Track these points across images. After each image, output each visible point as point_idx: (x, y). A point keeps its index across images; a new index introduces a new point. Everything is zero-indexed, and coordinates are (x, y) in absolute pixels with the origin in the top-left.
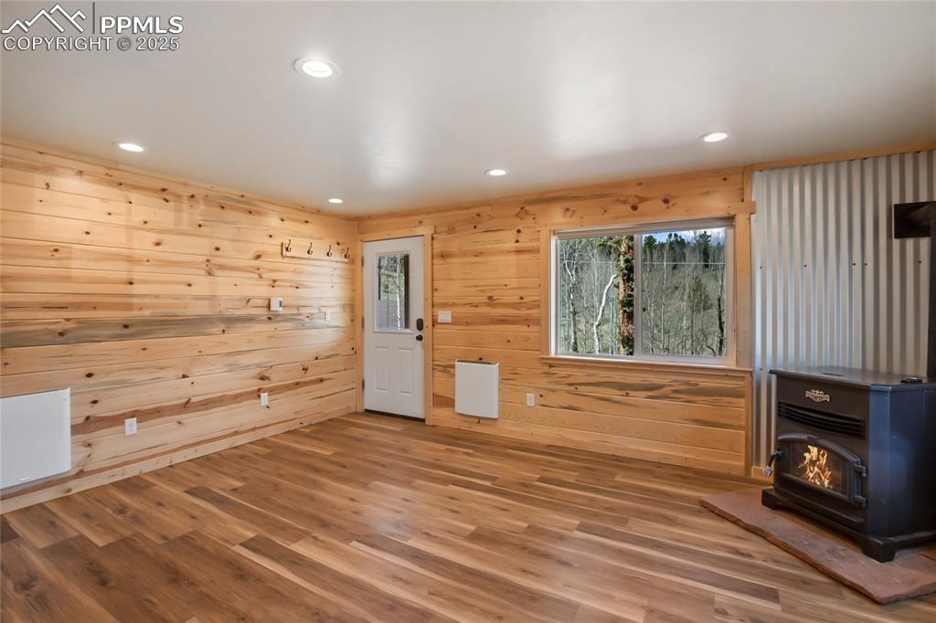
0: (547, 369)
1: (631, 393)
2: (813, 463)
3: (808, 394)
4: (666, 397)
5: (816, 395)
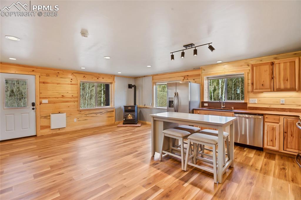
0: (79, 112)
1: (98, 114)
2: (129, 116)
3: (129, 108)
4: (103, 114)
5: (130, 108)
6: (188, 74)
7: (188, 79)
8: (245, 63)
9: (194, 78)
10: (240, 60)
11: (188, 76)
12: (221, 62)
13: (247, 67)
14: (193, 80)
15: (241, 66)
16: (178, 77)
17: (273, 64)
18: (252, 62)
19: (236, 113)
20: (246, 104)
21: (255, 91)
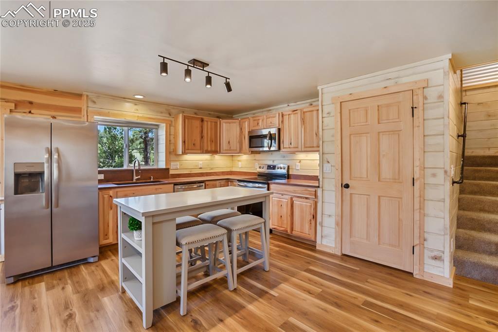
6: (30, 100)
7: (30, 112)
8: (166, 110)
10: (160, 104)
11: (31, 103)
12: (141, 97)
13: (169, 116)
15: (162, 113)
17: (202, 120)
18: (173, 111)
19: (175, 184)
20: (167, 170)
21: (187, 151)
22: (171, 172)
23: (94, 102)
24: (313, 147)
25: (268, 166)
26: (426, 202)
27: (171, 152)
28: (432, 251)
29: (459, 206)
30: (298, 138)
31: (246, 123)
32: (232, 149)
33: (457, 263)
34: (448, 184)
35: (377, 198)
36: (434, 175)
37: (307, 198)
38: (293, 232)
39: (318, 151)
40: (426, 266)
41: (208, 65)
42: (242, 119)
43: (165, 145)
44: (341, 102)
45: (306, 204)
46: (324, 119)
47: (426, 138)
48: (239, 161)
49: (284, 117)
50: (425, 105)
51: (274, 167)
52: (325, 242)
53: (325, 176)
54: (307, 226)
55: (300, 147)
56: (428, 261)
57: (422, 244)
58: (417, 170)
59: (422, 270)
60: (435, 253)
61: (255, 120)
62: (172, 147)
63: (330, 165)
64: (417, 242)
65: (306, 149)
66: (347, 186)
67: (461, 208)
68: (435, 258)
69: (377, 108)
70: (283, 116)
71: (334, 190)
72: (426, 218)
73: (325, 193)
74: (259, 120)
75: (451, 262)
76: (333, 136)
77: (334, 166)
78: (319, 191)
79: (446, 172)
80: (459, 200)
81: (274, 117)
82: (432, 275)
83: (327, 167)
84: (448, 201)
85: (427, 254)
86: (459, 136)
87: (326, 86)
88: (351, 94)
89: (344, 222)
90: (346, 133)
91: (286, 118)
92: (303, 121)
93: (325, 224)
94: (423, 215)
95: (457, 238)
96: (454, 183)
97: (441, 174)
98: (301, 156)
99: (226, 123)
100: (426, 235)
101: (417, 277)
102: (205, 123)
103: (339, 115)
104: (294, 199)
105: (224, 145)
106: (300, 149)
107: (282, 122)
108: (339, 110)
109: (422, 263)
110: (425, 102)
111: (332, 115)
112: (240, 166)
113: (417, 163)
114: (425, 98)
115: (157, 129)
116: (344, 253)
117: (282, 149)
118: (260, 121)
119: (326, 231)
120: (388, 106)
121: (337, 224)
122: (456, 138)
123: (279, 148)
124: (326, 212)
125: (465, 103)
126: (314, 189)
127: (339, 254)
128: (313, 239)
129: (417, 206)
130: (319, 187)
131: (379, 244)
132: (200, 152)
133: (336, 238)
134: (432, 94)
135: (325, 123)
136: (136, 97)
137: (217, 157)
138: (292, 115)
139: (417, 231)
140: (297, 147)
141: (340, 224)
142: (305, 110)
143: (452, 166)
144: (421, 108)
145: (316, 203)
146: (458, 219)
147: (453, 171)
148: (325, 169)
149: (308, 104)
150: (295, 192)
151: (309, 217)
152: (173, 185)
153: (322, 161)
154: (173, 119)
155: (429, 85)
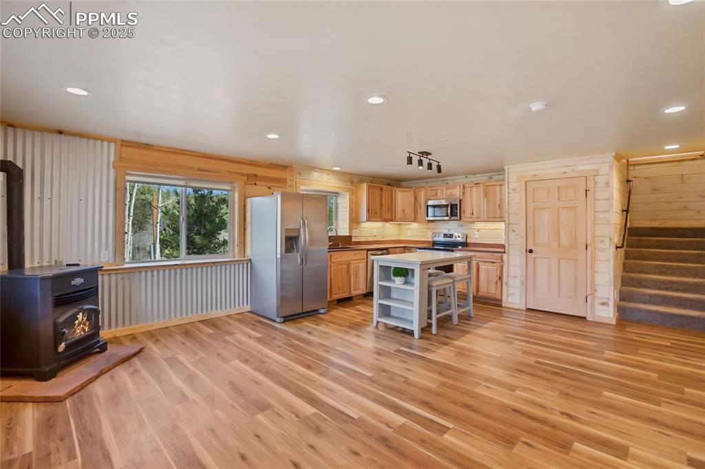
2: (79, 324)
3: (74, 282)
5: (77, 281)
6: (255, 173)
7: (255, 184)
8: (349, 178)
9: (269, 184)
11: (256, 176)
12: (339, 169)
14: (268, 189)
16: (230, 172)
17: (382, 189)
18: (355, 180)
19: (368, 250)
20: (350, 237)
21: (371, 219)
22: (353, 240)
23: (300, 174)
24: (496, 218)
25: (444, 235)
26: (596, 262)
27: (354, 220)
28: (601, 298)
29: (624, 269)
30: (480, 210)
31: (422, 192)
32: (407, 217)
33: (620, 310)
34: (613, 249)
35: (557, 260)
36: (602, 241)
37: (493, 262)
38: (480, 293)
39: (504, 221)
40: (596, 311)
41: (431, 154)
42: (417, 188)
43: (348, 213)
44: (526, 182)
45: (493, 269)
46: (510, 195)
47: (596, 201)
48: (408, 229)
49: (466, 189)
50: (596, 189)
51: (451, 236)
52: (510, 300)
53: (511, 243)
54: (493, 287)
55: (482, 216)
56: (597, 307)
57: (593, 294)
58: (589, 237)
59: (593, 313)
60: (603, 300)
61: (432, 190)
62: (354, 215)
63: (515, 234)
64: (589, 292)
65: (488, 220)
66: (531, 251)
67: (625, 270)
68: (603, 304)
69: (557, 188)
70: (464, 187)
71: (519, 254)
72: (596, 274)
73: (511, 257)
74: (437, 190)
75: (614, 309)
76: (518, 209)
77: (519, 235)
78: (505, 256)
79: (610, 239)
80: (624, 264)
81: (455, 188)
82: (601, 317)
83: (512, 235)
84: (612, 260)
85: (597, 301)
86: (623, 211)
87: (511, 166)
88: (535, 175)
89: (529, 281)
90: (530, 208)
91: (468, 190)
92: (486, 194)
93: (510, 284)
94: (594, 272)
95: (621, 293)
96: (617, 247)
97: (607, 241)
98: (479, 225)
99: (400, 191)
100: (596, 287)
101: (589, 319)
102: (384, 191)
103: (524, 192)
104: (480, 263)
105: (399, 214)
106: (482, 219)
107: (464, 193)
108: (524, 188)
109: (593, 308)
110: (596, 186)
111: (517, 191)
112: (409, 235)
113: (589, 233)
114: (596, 183)
115: (336, 197)
116: (528, 307)
117: (463, 219)
118: (439, 192)
119: (511, 290)
120: (567, 187)
121: (522, 283)
122: (621, 212)
123: (460, 218)
124: (512, 273)
125: (630, 181)
126: (500, 255)
127: (524, 308)
128: (499, 298)
129: (589, 265)
130: (504, 252)
131: (559, 297)
132: (379, 220)
133: (521, 296)
134: (601, 180)
135: (511, 198)
136: (335, 169)
137: (388, 225)
138: (474, 188)
139: (589, 284)
140: (479, 218)
141: (525, 283)
142: (488, 184)
143: (616, 235)
144: (592, 191)
145: (502, 267)
146: (622, 279)
147: (617, 239)
148: (510, 236)
149: (487, 178)
150: (481, 257)
151: (495, 278)
152: (366, 251)
153: (508, 230)
154: (354, 188)
155: (600, 174)
